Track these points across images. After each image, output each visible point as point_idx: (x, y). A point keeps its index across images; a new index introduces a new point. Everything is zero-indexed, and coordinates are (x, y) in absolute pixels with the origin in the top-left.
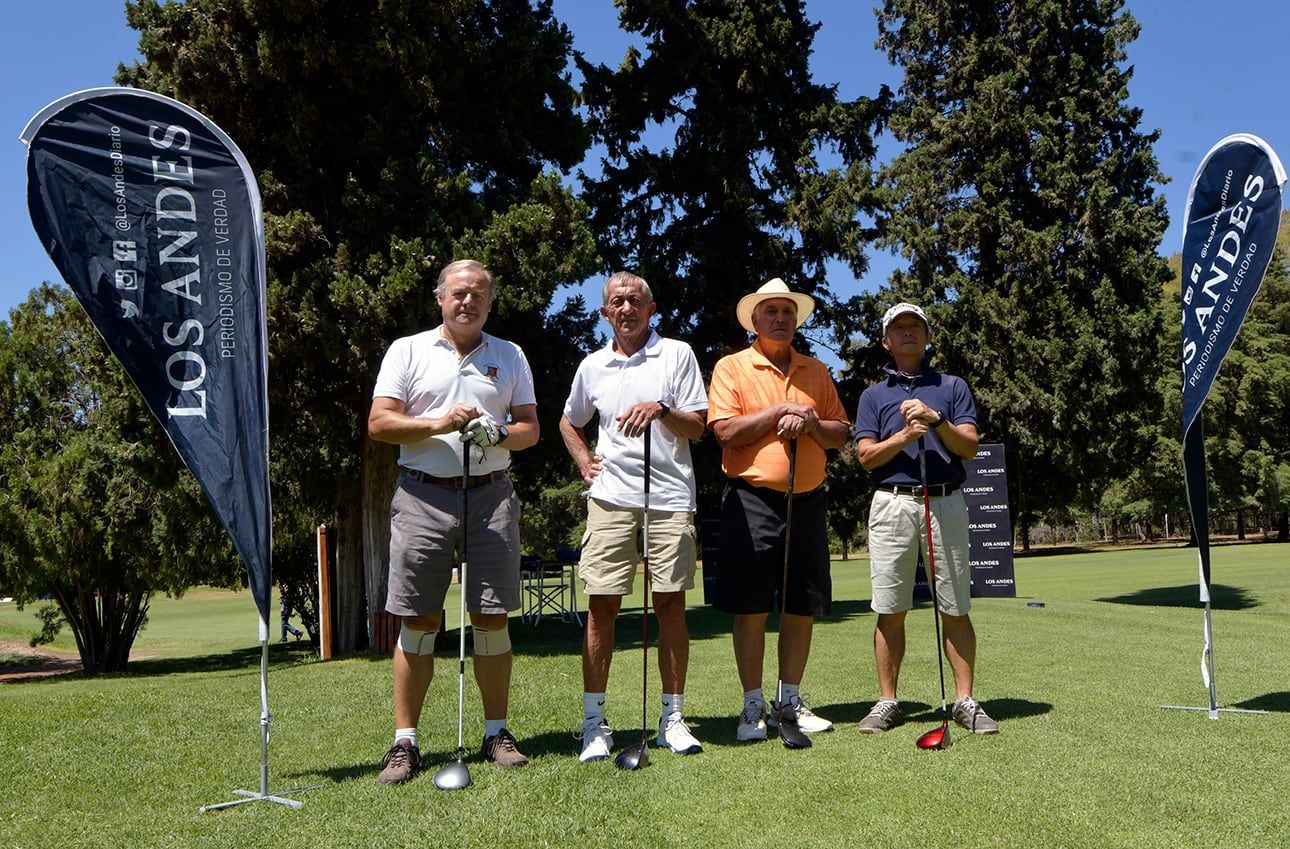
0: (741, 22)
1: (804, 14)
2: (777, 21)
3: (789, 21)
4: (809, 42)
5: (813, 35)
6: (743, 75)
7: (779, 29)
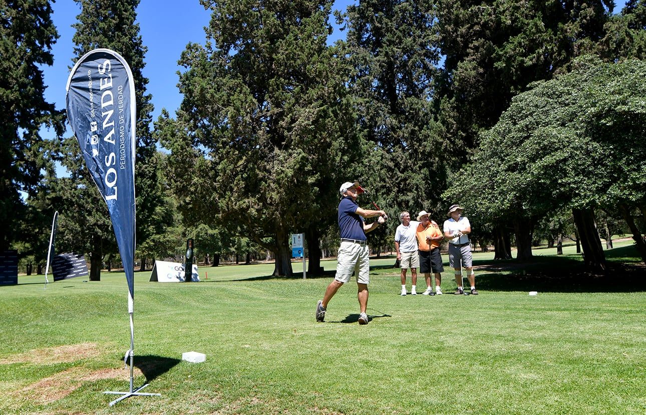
0: (14, 90)
1: (43, 78)
2: (29, 87)
3: (33, 88)
4: (43, 91)
5: (44, 89)
6: (13, 106)
7: (30, 90)
